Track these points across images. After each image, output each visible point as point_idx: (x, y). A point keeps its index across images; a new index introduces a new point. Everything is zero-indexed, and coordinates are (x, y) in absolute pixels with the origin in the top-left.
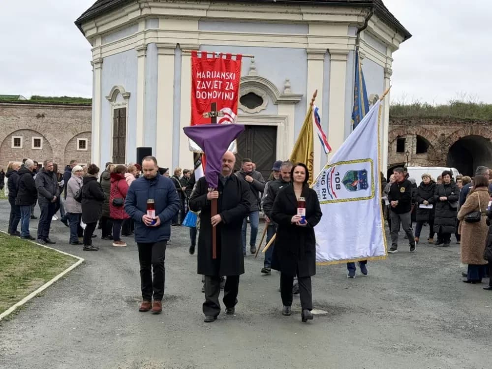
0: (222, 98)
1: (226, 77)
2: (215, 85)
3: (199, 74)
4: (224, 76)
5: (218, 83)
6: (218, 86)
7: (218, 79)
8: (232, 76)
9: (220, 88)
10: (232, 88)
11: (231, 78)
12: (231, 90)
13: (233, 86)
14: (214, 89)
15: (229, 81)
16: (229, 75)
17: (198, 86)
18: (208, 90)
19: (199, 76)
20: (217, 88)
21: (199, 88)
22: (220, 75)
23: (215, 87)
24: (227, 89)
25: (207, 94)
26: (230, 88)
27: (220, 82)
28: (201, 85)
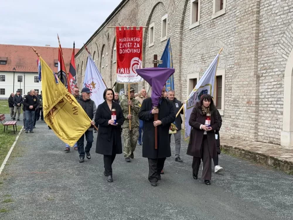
0: (133, 52)
1: (134, 40)
2: (129, 45)
3: (120, 40)
4: (133, 40)
5: (130, 44)
6: (130, 46)
7: (130, 42)
8: (138, 39)
9: (131, 47)
10: (138, 46)
11: (138, 41)
12: (138, 47)
13: (139, 45)
14: (128, 48)
15: (136, 42)
16: (135, 39)
17: (120, 46)
18: (125, 48)
19: (121, 41)
20: (129, 47)
21: (121, 48)
22: (131, 39)
23: (128, 47)
24: (135, 47)
25: (125, 50)
26: (137, 46)
27: (131, 43)
28: (122, 46)
